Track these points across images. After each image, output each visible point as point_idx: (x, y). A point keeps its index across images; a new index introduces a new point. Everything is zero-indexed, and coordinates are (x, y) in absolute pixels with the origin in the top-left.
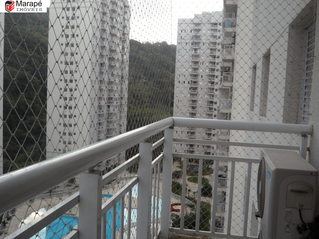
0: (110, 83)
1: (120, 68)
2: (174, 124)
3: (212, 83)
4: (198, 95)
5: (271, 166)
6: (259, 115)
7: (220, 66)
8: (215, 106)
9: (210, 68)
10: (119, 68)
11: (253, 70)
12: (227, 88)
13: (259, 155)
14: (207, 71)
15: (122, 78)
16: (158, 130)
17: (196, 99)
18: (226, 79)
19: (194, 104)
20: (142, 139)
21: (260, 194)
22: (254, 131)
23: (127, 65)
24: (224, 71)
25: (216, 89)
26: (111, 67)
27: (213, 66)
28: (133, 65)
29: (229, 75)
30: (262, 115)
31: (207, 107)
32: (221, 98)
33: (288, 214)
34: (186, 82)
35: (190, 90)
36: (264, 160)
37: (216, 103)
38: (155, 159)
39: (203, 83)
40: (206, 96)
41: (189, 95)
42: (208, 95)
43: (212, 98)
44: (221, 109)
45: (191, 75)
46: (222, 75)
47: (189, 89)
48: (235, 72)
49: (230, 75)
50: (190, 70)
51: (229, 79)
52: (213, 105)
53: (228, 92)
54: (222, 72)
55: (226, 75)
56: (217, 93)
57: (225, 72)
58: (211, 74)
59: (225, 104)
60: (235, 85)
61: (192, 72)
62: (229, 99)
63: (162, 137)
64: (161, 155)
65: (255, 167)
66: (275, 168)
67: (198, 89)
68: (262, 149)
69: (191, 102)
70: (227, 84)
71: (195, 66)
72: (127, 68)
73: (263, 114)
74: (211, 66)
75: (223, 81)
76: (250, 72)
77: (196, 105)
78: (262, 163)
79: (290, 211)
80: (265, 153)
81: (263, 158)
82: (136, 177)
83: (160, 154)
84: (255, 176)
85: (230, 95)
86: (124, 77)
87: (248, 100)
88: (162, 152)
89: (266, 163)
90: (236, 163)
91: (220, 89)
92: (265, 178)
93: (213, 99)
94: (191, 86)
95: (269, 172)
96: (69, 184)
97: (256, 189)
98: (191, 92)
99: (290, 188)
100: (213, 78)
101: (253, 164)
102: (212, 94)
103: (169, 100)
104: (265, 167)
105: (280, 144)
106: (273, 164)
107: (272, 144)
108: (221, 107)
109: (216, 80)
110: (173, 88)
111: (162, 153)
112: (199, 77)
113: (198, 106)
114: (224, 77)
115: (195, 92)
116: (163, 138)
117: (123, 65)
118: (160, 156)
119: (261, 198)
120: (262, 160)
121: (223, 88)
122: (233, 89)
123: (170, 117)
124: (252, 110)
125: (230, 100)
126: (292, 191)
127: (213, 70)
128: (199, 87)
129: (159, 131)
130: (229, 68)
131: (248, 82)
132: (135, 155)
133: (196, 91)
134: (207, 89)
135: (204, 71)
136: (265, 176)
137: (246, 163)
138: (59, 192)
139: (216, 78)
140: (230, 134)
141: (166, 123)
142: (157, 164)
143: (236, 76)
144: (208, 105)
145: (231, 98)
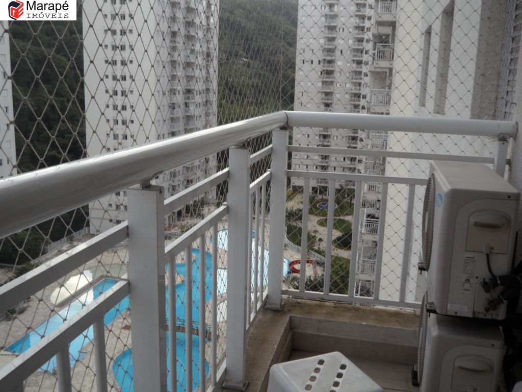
0: (188, 65)
1: (204, 40)
2: (287, 121)
3: (359, 63)
4: (335, 84)
5: (444, 186)
6: (434, 113)
7: (373, 34)
8: (363, 102)
9: (354, 38)
10: (202, 40)
11: (425, 36)
12: (384, 70)
13: (428, 172)
14: (351, 42)
15: (208, 55)
16: (261, 130)
17: (333, 91)
18: (381, 56)
19: (328, 99)
20: (232, 141)
21: (427, 233)
22: (419, 132)
23: (215, 34)
24: (378, 41)
25: (365, 74)
26: (189, 37)
27: (360, 34)
28: (225, 34)
29: (387, 49)
30: (438, 113)
31: (351, 104)
32: (374, 88)
33: (469, 261)
34: (316, 62)
35: (321, 74)
36: (434, 178)
37: (364, 97)
38: (257, 178)
39: (343, 64)
40: (348, 85)
41: (320, 84)
42: (352, 83)
43: (358, 88)
44: (373, 105)
45: (325, 50)
46: (374, 49)
47: (319, 73)
48: (397, 41)
49: (389, 48)
50: (322, 41)
51: (387, 54)
52: (359, 101)
53: (384, 78)
54: (375, 44)
55: (382, 49)
56: (366, 80)
57: (380, 43)
58: (356, 47)
59: (380, 98)
60: (397, 64)
61: (325, 44)
62: (387, 89)
63: (269, 144)
64: (268, 173)
65: (421, 191)
66: (450, 188)
67: (335, 74)
68: (432, 162)
69: (323, 96)
70: (384, 64)
71: (331, 34)
72: (216, 39)
73: (439, 109)
74: (358, 34)
75: (376, 58)
76: (421, 41)
77: (331, 100)
78: (430, 184)
79: (472, 256)
80: (436, 167)
81: (433, 174)
82: (225, 205)
83: (265, 172)
84: (419, 206)
85: (388, 82)
86: (211, 54)
87: (417, 88)
88: (269, 168)
89: (436, 182)
90: (390, 184)
91: (372, 72)
92: (434, 205)
93: (359, 90)
94: (324, 69)
95: (440, 195)
97: (421, 226)
98: (324, 78)
99: (472, 221)
100: (359, 54)
101: (417, 186)
102: (357, 81)
103: (279, 82)
104: (435, 188)
105: (462, 154)
106: (447, 183)
107: (449, 154)
108: (373, 103)
109: (365, 58)
110: (294, 72)
111: (269, 170)
112: (338, 53)
113: (335, 100)
114: (379, 52)
115: (329, 78)
116: (271, 146)
117: (209, 33)
118: (265, 175)
119: (427, 240)
120: (430, 178)
121: (377, 70)
122: (394, 71)
123: (281, 110)
124: (423, 104)
125: (388, 91)
126: (477, 224)
127: (361, 40)
128: (337, 70)
129: (262, 132)
130: (388, 36)
131: (417, 57)
132: (222, 169)
133: (332, 76)
134: (349, 73)
135: (345, 42)
136: (434, 203)
137: (405, 185)
139: (366, 53)
140: (387, 146)
141: (274, 120)
142: (261, 188)
143: (399, 48)
144: (351, 100)
145: (390, 87)
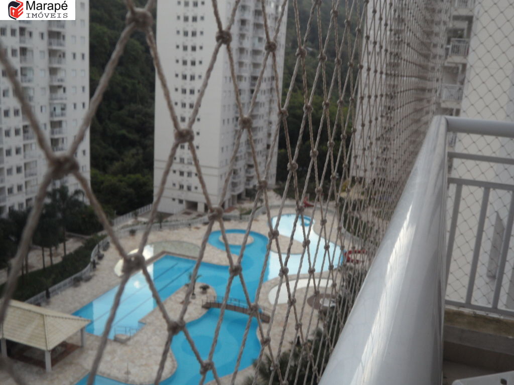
0: (256, 52)
1: (273, 29)
3: (426, 57)
10: (271, 29)
18: (456, 51)
19: (392, 92)
24: (453, 36)
26: (258, 26)
28: (293, 24)
29: (462, 44)
35: (387, 66)
41: (384, 76)
45: (392, 42)
46: (449, 44)
49: (464, 43)
51: (462, 50)
53: (457, 73)
54: (449, 38)
55: (456, 43)
57: (455, 37)
62: (458, 85)
69: (387, 88)
70: (457, 59)
72: (284, 29)
75: (450, 53)
85: (460, 77)
91: (445, 68)
94: (390, 61)
96: (189, 211)
98: (389, 70)
108: (443, 98)
110: (358, 62)
114: (454, 47)
121: (450, 65)
122: (468, 66)
125: (460, 87)
130: (463, 30)
133: (398, 69)
138: (173, 223)
144: (416, 94)
145: (462, 83)
